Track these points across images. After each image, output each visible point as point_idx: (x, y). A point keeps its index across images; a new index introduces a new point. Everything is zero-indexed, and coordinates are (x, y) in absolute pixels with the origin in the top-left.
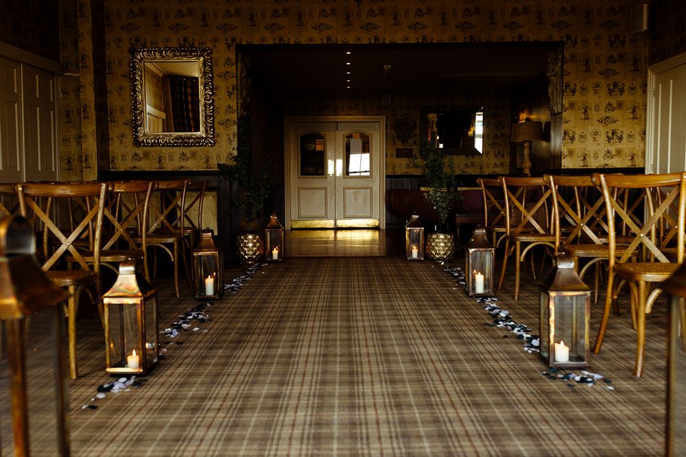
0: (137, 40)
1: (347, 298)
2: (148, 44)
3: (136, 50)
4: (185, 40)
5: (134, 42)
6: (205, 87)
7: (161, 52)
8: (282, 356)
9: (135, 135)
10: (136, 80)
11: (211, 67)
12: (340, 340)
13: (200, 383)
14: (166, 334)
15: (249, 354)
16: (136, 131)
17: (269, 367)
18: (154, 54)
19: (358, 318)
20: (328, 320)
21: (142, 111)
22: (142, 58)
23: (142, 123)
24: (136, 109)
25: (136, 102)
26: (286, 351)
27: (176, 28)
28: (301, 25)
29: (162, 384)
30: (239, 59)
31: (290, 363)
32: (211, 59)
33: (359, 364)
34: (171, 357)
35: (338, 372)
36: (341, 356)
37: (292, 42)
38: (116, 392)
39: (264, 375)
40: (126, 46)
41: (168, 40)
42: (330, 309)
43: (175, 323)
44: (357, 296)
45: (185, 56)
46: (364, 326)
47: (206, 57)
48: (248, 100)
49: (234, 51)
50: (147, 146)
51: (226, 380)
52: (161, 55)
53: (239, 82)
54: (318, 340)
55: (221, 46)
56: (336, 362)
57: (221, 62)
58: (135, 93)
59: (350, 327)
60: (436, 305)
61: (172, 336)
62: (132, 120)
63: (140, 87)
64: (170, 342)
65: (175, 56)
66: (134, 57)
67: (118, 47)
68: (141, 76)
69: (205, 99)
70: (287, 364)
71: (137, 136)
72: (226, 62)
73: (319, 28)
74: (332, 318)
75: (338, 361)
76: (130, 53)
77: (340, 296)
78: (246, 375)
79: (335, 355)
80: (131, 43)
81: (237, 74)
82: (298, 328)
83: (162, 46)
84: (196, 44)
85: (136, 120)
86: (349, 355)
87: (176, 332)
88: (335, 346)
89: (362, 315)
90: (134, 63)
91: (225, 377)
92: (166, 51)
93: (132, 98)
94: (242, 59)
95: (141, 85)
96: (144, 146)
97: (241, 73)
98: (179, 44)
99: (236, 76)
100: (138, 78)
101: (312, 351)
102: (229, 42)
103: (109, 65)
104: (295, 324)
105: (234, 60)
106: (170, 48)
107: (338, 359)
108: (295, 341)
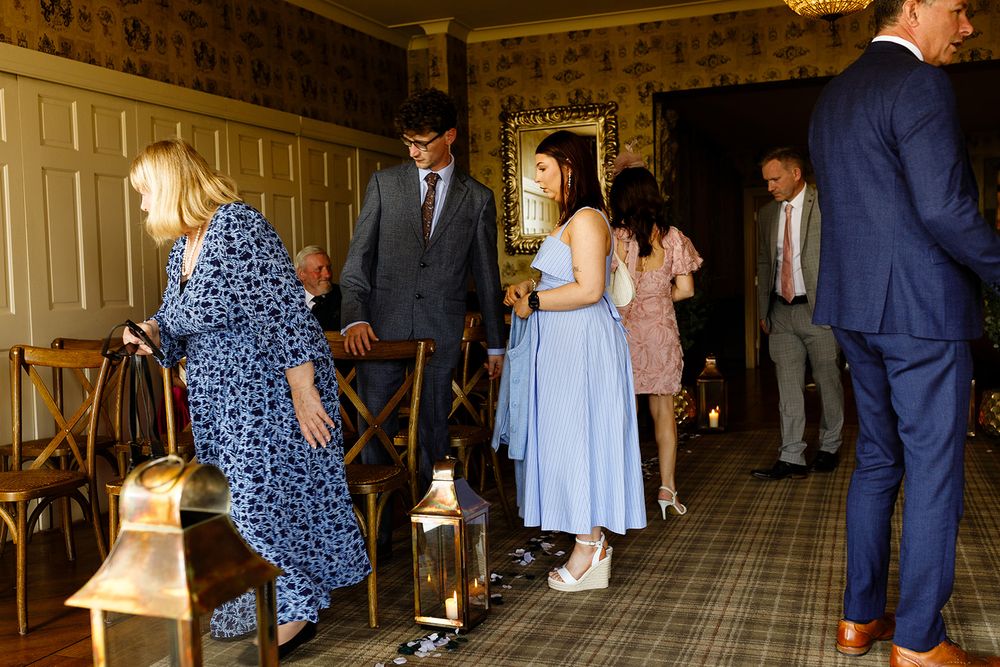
0: (511, 100)
1: (815, 510)
2: (526, 104)
3: (509, 115)
4: (578, 93)
5: (506, 104)
6: (606, 160)
7: (543, 116)
8: (679, 617)
9: (507, 238)
10: (509, 159)
11: (615, 131)
12: (782, 594)
13: (542, 656)
14: (516, 558)
15: (627, 609)
16: (509, 234)
17: (653, 637)
18: (534, 118)
19: (825, 552)
20: (772, 553)
21: (517, 203)
22: (517, 127)
23: (517, 220)
24: (508, 200)
25: (508, 190)
26: (687, 608)
27: (565, 77)
28: (757, 53)
29: (488, 650)
30: (659, 115)
31: (688, 632)
32: (615, 119)
33: (803, 647)
34: (512, 601)
35: (763, 659)
36: (777, 626)
37: (741, 82)
38: (422, 655)
39: (642, 650)
40: (495, 111)
41: (553, 97)
42: (780, 531)
43: (533, 540)
44: (834, 507)
45: (579, 117)
46: (831, 570)
47: (608, 117)
48: (674, 176)
49: (651, 104)
50: (525, 254)
51: (580, 654)
52: (544, 120)
53: (658, 151)
54: (744, 591)
55: (632, 97)
56: (765, 639)
57: (632, 121)
58: (507, 178)
59: (806, 569)
60: (975, 535)
61: (523, 563)
62: (504, 217)
63: (514, 168)
64: (517, 574)
65: (563, 118)
66: (507, 126)
67: (485, 112)
68: (515, 153)
69: (606, 180)
70: (684, 633)
71: (510, 240)
72: (637, 122)
73: (786, 54)
74: (779, 549)
75: (769, 637)
76: (501, 120)
77: (803, 505)
78: (614, 647)
79: (766, 625)
80: (502, 106)
81: (655, 137)
82: (718, 563)
83: (545, 105)
84: (595, 99)
85: (509, 217)
86: (791, 627)
87: (529, 557)
88: (771, 605)
89: (833, 547)
90: (506, 134)
91: (581, 648)
92: (551, 113)
93: (504, 185)
94: (664, 115)
95: (516, 165)
96: (520, 253)
97: (662, 136)
98: (570, 100)
99: (654, 141)
100: (511, 155)
101: (730, 611)
102: (644, 90)
103: (473, 139)
104: (715, 556)
105: (650, 118)
106: (556, 108)
107: (770, 633)
108: (706, 589)
